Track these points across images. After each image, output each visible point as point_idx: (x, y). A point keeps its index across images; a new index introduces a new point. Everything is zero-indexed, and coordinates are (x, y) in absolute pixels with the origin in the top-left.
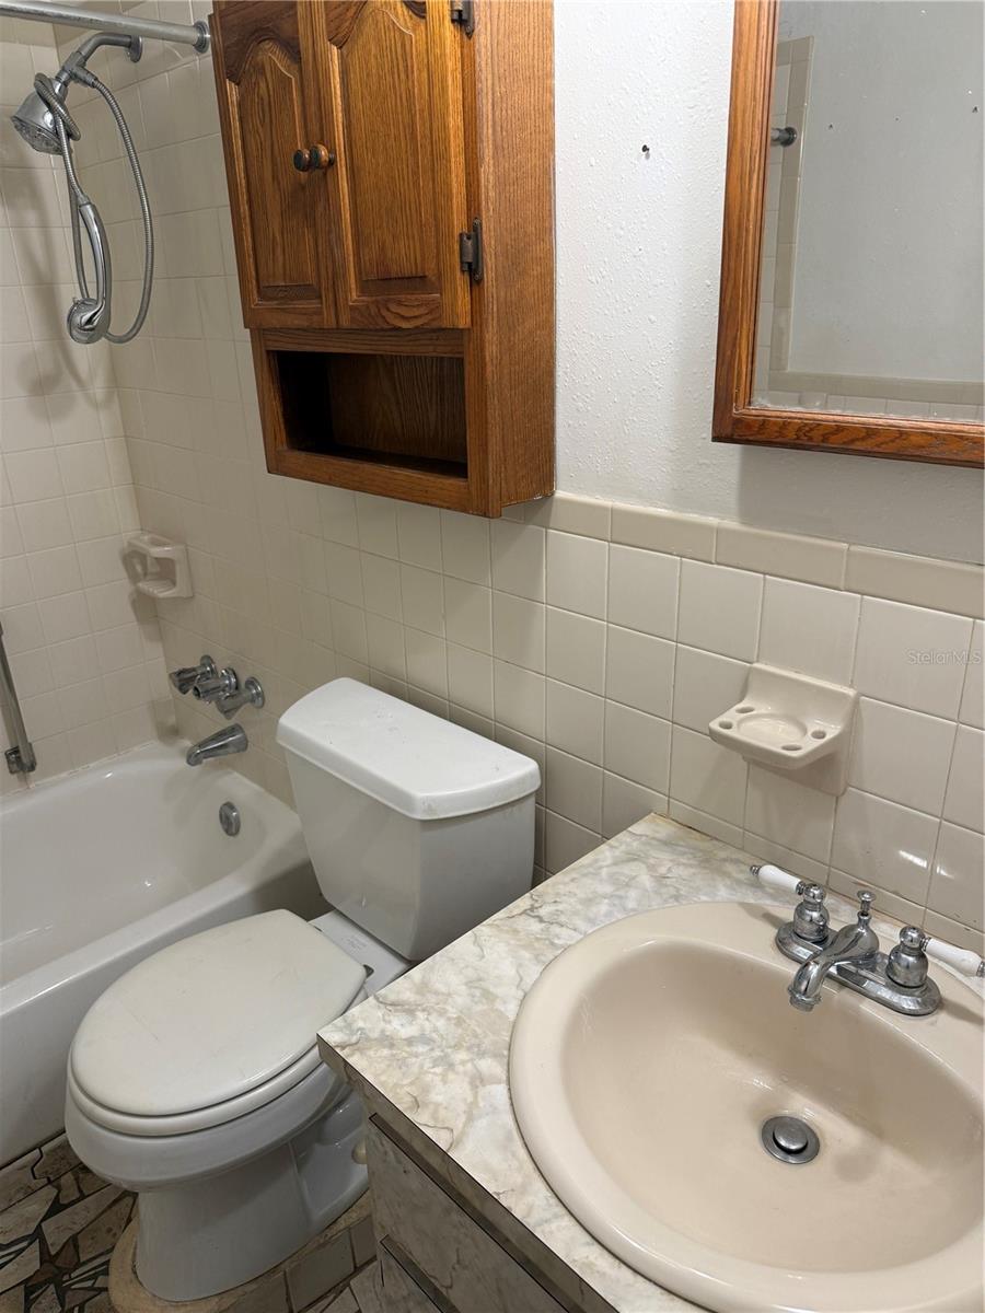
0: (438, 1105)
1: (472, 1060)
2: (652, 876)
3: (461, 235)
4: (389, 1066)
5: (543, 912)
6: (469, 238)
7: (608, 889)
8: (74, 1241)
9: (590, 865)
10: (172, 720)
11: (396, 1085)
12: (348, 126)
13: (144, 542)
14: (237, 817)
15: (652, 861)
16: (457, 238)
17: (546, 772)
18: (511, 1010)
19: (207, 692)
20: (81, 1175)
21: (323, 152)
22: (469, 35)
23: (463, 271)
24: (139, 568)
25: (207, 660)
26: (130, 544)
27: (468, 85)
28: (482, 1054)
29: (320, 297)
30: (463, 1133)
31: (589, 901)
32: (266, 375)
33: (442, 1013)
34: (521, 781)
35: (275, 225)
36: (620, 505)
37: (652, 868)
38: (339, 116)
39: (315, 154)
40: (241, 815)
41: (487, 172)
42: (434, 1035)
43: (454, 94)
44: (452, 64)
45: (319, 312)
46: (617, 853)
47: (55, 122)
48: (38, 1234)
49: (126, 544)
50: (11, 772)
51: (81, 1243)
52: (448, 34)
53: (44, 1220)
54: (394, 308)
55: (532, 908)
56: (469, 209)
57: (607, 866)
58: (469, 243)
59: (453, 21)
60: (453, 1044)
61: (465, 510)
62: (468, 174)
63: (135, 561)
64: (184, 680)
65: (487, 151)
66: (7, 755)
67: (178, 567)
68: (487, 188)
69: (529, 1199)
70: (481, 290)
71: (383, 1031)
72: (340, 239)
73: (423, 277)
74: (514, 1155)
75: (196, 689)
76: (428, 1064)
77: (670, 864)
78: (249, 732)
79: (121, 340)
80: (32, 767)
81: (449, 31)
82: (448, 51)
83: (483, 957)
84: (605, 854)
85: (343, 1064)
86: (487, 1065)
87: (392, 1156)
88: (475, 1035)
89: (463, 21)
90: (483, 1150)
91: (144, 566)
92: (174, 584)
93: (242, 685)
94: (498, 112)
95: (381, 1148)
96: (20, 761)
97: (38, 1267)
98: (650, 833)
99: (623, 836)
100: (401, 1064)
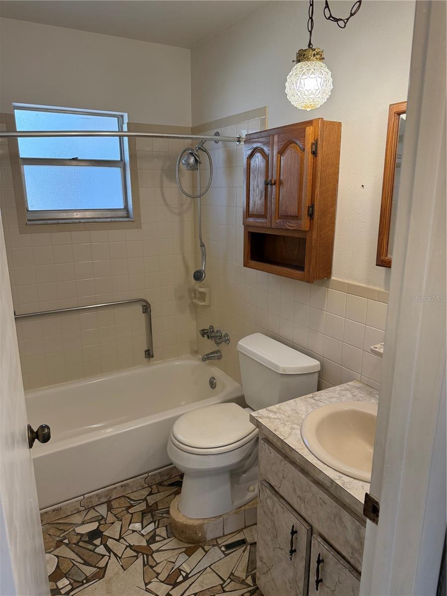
0: (281, 431)
1: (291, 425)
2: (351, 395)
3: (309, 207)
4: (269, 422)
5: (316, 398)
7: (337, 396)
8: (156, 503)
9: (332, 390)
10: (196, 348)
11: (270, 426)
14: (215, 383)
15: (352, 391)
16: (307, 207)
17: (322, 365)
18: (303, 417)
19: (211, 337)
20: (158, 486)
21: (273, 181)
22: (316, 157)
23: (308, 216)
24: (193, 295)
25: (212, 327)
26: (192, 287)
27: (314, 169)
28: (294, 424)
29: (267, 218)
30: (287, 437)
31: (330, 398)
32: (247, 239)
33: (284, 414)
34: (315, 366)
36: (350, 282)
37: (352, 393)
38: (278, 172)
39: (270, 181)
40: (217, 381)
41: (317, 191)
42: (281, 418)
44: (310, 163)
45: (266, 223)
46: (342, 388)
48: (145, 499)
49: (190, 287)
50: (146, 357)
51: (159, 504)
53: (147, 496)
54: (288, 224)
55: (313, 397)
56: (312, 199)
57: (338, 391)
58: (311, 209)
59: (312, 153)
60: (286, 421)
61: (302, 281)
62: (312, 191)
63: (192, 293)
65: (318, 185)
66: (146, 352)
67: (207, 296)
68: (317, 195)
69: (303, 451)
70: (313, 222)
71: (267, 416)
73: (297, 216)
74: (300, 443)
75: (208, 335)
76: (279, 424)
77: (358, 393)
78: (223, 353)
80: (153, 357)
81: (310, 156)
82: (309, 160)
83: (297, 405)
84: (338, 388)
86: (295, 426)
87: (267, 449)
88: (293, 420)
89: (314, 153)
90: (293, 441)
91: (195, 295)
92: (205, 301)
93: (223, 336)
94: (322, 175)
95: (264, 448)
96: (149, 354)
97: (145, 507)
98: (353, 385)
99: (344, 385)
100: (272, 422)
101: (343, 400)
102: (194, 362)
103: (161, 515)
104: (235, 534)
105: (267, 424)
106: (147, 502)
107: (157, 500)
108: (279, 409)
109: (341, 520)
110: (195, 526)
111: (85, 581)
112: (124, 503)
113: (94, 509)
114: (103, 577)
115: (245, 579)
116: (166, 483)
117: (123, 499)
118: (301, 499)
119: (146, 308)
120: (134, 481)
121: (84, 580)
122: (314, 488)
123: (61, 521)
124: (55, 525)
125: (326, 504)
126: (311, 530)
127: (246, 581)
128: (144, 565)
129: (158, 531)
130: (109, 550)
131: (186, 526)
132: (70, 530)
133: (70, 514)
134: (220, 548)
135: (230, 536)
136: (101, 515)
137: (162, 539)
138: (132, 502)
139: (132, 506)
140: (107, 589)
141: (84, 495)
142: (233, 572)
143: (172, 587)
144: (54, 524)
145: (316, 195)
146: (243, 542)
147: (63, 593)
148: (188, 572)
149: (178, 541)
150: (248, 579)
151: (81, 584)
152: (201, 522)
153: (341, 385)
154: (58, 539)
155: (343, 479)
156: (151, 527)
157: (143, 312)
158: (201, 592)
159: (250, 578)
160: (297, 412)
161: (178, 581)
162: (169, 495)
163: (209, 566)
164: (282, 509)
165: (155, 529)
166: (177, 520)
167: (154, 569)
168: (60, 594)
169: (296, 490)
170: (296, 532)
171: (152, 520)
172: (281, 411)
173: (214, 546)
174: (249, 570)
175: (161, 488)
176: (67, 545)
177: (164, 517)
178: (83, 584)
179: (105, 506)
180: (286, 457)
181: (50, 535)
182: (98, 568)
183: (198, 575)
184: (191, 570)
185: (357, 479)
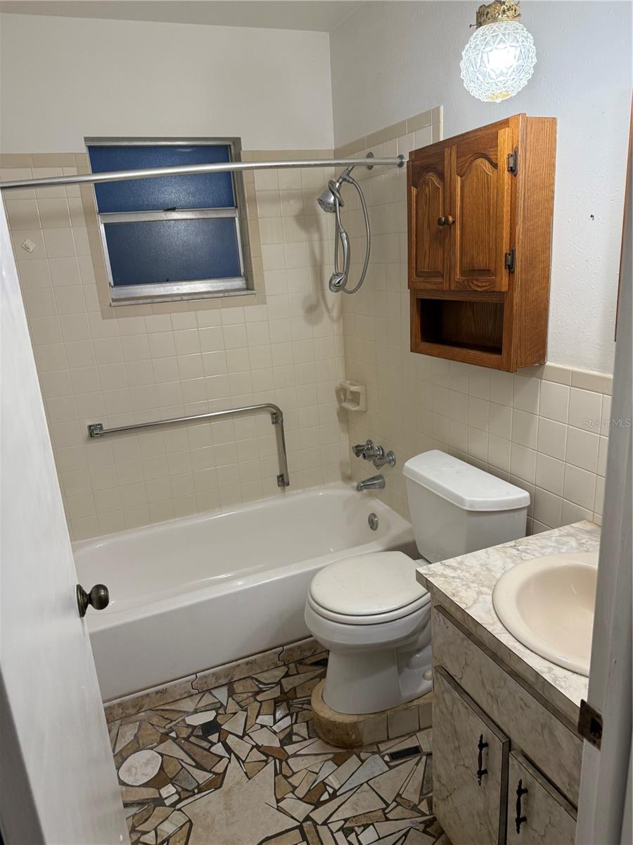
0: (462, 597)
1: (478, 587)
2: (577, 543)
3: (506, 254)
5: (519, 548)
6: (509, 255)
7: (554, 544)
8: (294, 689)
9: (548, 535)
10: (349, 472)
11: (446, 589)
12: (462, 208)
13: (347, 384)
14: (377, 521)
15: (578, 537)
16: (504, 254)
17: (533, 498)
18: (498, 576)
19: (369, 456)
20: (298, 665)
21: (451, 219)
22: (515, 176)
23: (506, 268)
24: (342, 397)
25: (370, 442)
26: (341, 385)
28: (483, 586)
29: (443, 276)
30: (471, 606)
31: (543, 547)
32: (415, 309)
33: (467, 572)
34: (519, 500)
35: (427, 246)
36: (576, 369)
37: (578, 540)
38: (458, 204)
39: (447, 219)
40: (380, 520)
41: (519, 229)
42: (464, 578)
43: (507, 198)
44: (507, 187)
45: (442, 283)
46: (562, 532)
47: (335, 200)
48: (279, 683)
49: (338, 385)
50: (279, 486)
51: (297, 690)
52: (506, 176)
53: (282, 678)
54: (475, 282)
55: (515, 546)
56: (510, 243)
57: (556, 536)
58: (509, 257)
59: (508, 171)
60: (471, 581)
61: (499, 369)
62: (511, 229)
63: (342, 393)
64: (358, 450)
65: (520, 220)
66: (278, 478)
67: (361, 397)
68: (519, 235)
71: (442, 573)
72: (454, 253)
73: (489, 270)
74: (491, 615)
75: (364, 454)
76: (460, 585)
77: (587, 539)
78: (386, 479)
79: (350, 293)
80: (288, 484)
81: (507, 175)
82: (505, 182)
83: (489, 558)
84: (556, 532)
86: (484, 589)
87: (442, 620)
88: (481, 580)
89: (513, 171)
90: (479, 612)
91: (345, 395)
92: (359, 404)
93: (386, 454)
94: (526, 204)
95: (438, 619)
96: (283, 481)
97: (279, 694)
98: (581, 527)
99: (567, 527)
100: (449, 583)
101: (563, 551)
102: (347, 492)
103: (301, 706)
104: (405, 738)
105: (441, 586)
106: (281, 687)
107: (296, 685)
108: (461, 563)
109: (551, 734)
110: (346, 725)
111: (196, 791)
112: (251, 686)
113: (211, 693)
114: (221, 786)
115: (417, 803)
116: (308, 661)
117: (249, 682)
118: (492, 697)
119: (277, 417)
120: (264, 657)
121: (194, 788)
122: (512, 683)
123: (167, 707)
124: (159, 713)
125: (529, 707)
126: (509, 745)
127: (419, 807)
128: (276, 774)
129: (295, 727)
130: (228, 749)
131: (334, 724)
132: (180, 720)
133: (178, 698)
134: (383, 757)
135: (397, 741)
136: (219, 702)
137: (301, 739)
138: (261, 686)
139: (261, 691)
140: (225, 804)
141: (196, 673)
142: (401, 793)
143: (313, 807)
144: (158, 710)
145: (517, 235)
146: (415, 751)
147: (168, 805)
148: (337, 788)
149: (324, 744)
150: (422, 803)
151: (191, 793)
152: (355, 719)
153: (560, 528)
154: (163, 731)
155: (553, 672)
156: (287, 721)
157: (273, 423)
158: (354, 817)
159: (425, 802)
160: (488, 569)
161: (322, 799)
162: (312, 679)
163: (367, 782)
164: (465, 710)
165: (292, 725)
166: (322, 714)
167: (289, 780)
168: (164, 805)
169: (485, 683)
170: (486, 745)
171: (288, 712)
172: (465, 567)
173: (373, 753)
174: (424, 792)
175: (301, 668)
176: (174, 740)
177: (305, 709)
178: (194, 794)
179: (225, 690)
180: (469, 635)
181: (152, 725)
182: (214, 773)
183: (351, 793)
184: (340, 786)
185: (577, 673)
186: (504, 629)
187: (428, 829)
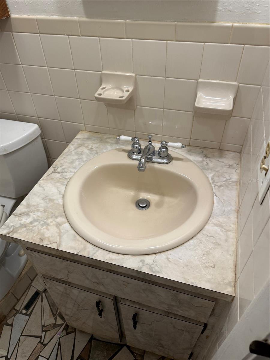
0: (49, 237)
1: (54, 220)
2: (88, 149)
4: (27, 233)
5: (59, 170)
7: (76, 157)
9: (68, 152)
11: (32, 237)
15: (86, 145)
17: (41, 127)
18: (60, 201)
28: (57, 217)
30: (60, 242)
31: (72, 163)
33: (38, 211)
37: (87, 147)
42: (38, 218)
46: (75, 146)
55: (55, 170)
57: (73, 151)
60: (46, 218)
69: (87, 250)
71: (20, 224)
74: (78, 240)
76: (40, 227)
77: (92, 144)
83: (44, 190)
84: (71, 147)
85: (11, 239)
86: (59, 220)
88: (52, 213)
90: (69, 243)
95: (33, 255)
98: (82, 137)
99: (74, 140)
100: (31, 230)
101: (85, 159)
104: (27, 292)
105: (27, 237)
108: (28, 206)
109: (152, 292)
115: (55, 322)
125: (131, 284)
127: (57, 323)
134: (21, 313)
135: (24, 297)
142: (43, 324)
146: (37, 294)
148: (6, 355)
150: (57, 320)
155: (146, 263)
159: (58, 318)
163: (21, 335)
164: (77, 291)
169: (90, 279)
172: (33, 208)
173: (14, 315)
174: (55, 313)
183: (16, 350)
184: (7, 352)
185: (157, 253)
186: (95, 247)
187: (68, 331)
